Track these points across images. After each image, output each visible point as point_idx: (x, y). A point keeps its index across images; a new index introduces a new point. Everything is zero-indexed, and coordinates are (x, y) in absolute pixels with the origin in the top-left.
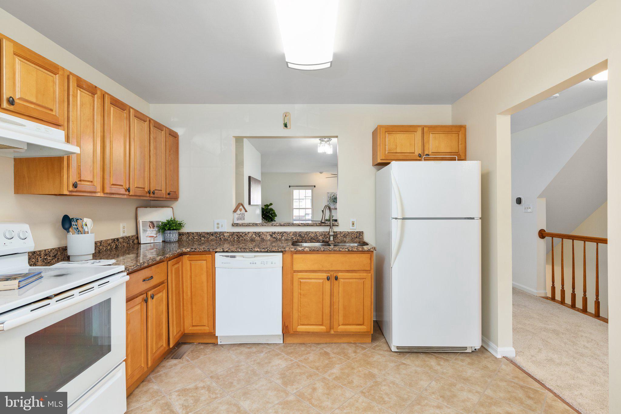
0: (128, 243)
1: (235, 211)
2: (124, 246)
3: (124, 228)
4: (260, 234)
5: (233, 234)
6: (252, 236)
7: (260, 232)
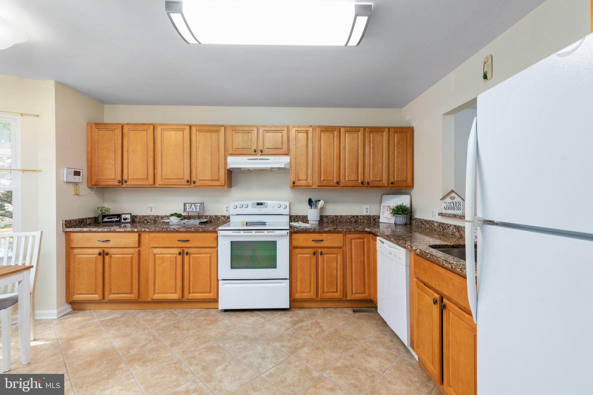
0: (368, 220)
1: (443, 199)
2: (364, 222)
3: (367, 209)
4: (459, 229)
5: (440, 224)
6: (453, 229)
7: (459, 227)
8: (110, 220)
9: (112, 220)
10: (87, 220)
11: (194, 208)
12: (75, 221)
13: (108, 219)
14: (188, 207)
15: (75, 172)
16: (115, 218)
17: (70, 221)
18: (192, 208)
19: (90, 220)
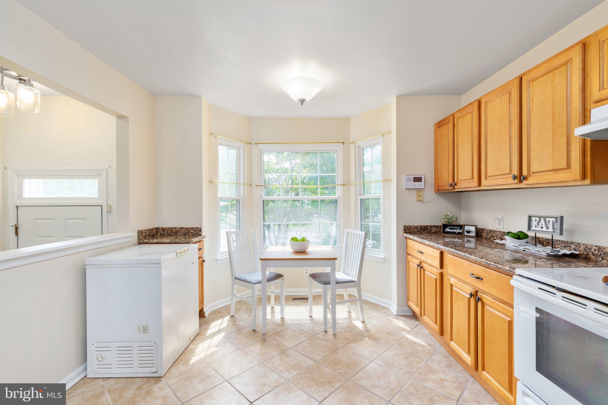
8: (452, 231)
9: (454, 231)
10: (431, 228)
11: (544, 226)
12: (416, 227)
13: (450, 229)
14: (534, 223)
15: (414, 178)
16: (458, 229)
17: (410, 227)
18: (540, 226)
19: (436, 229)
